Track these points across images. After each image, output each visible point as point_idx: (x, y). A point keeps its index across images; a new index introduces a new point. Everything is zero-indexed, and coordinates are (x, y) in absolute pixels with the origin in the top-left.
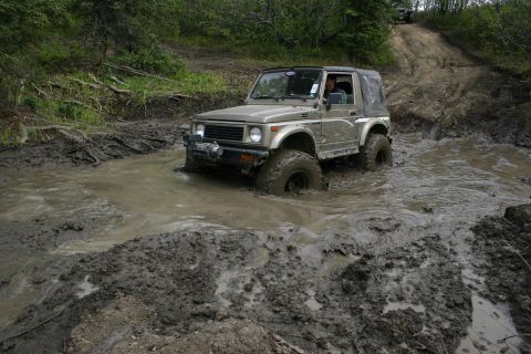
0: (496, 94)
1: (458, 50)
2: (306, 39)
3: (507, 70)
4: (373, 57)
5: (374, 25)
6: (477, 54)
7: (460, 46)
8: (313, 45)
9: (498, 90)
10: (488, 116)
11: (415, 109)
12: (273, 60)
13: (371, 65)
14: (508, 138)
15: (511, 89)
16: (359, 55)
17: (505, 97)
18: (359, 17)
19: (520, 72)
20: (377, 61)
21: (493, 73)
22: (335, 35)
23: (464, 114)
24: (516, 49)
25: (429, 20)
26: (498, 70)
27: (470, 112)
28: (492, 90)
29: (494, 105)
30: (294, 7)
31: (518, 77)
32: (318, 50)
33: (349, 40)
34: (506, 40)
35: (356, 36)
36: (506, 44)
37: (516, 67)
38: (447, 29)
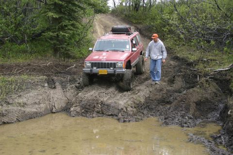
0: (172, 81)
2: (16, 36)
3: (183, 59)
4: (75, 51)
5: (73, 25)
8: (23, 41)
9: (174, 77)
10: (164, 101)
11: (105, 99)
13: (73, 58)
14: (176, 120)
15: (184, 76)
16: (63, 50)
17: (179, 83)
18: (60, 18)
19: (191, 60)
20: (78, 55)
21: (172, 62)
22: (40, 35)
23: (143, 100)
24: (190, 40)
25: (126, 15)
26: (176, 58)
27: (148, 99)
28: (168, 78)
29: (168, 91)
30: (5, 8)
31: (190, 64)
33: (51, 39)
34: (183, 33)
35: (57, 35)
36: (182, 36)
37: (189, 56)
38: (140, 23)
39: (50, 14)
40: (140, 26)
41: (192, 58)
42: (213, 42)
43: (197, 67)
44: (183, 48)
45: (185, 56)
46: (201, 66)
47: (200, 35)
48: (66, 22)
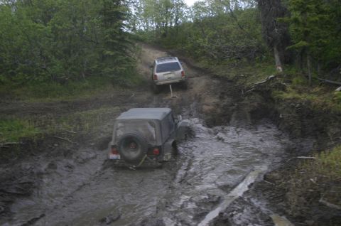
3: (222, 77)
5: (127, 59)
6: (198, 65)
8: (81, 79)
12: (54, 97)
16: (120, 83)
18: (115, 55)
20: (133, 84)
21: (215, 81)
22: (96, 71)
26: (216, 77)
31: (231, 81)
32: (87, 83)
33: (110, 73)
34: (215, 54)
35: (115, 69)
36: (216, 57)
37: (227, 74)
38: (172, 48)
40: (171, 51)
41: (232, 75)
42: (244, 60)
43: (238, 83)
44: (218, 67)
45: (223, 74)
46: (241, 81)
47: (232, 54)
48: (120, 58)
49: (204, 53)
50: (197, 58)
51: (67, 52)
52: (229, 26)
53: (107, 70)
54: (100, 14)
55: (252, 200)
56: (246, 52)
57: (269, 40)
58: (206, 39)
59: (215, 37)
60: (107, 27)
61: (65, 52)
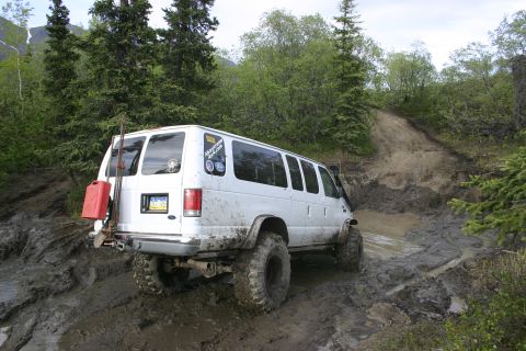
0: (455, 178)
1: (423, 135)
2: (306, 137)
3: (462, 155)
6: (438, 138)
7: (424, 132)
8: (311, 141)
9: (457, 173)
16: (350, 149)
18: (348, 120)
19: (471, 156)
21: (452, 158)
22: (327, 135)
26: (455, 154)
27: (439, 195)
28: (452, 174)
29: (454, 187)
31: (470, 160)
32: (317, 146)
33: (340, 139)
34: (459, 128)
35: (346, 135)
36: (459, 131)
37: (468, 152)
39: (340, 117)
41: (472, 154)
42: (491, 138)
43: (478, 163)
44: (460, 142)
45: (464, 152)
46: (481, 162)
47: (478, 130)
48: (353, 124)
49: (446, 126)
50: (438, 130)
51: (302, 112)
52: (481, 98)
53: (338, 134)
54: (338, 77)
55: (443, 282)
56: (496, 128)
57: (521, 119)
58: (451, 111)
59: (462, 109)
60: (343, 92)
61: (299, 111)
